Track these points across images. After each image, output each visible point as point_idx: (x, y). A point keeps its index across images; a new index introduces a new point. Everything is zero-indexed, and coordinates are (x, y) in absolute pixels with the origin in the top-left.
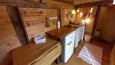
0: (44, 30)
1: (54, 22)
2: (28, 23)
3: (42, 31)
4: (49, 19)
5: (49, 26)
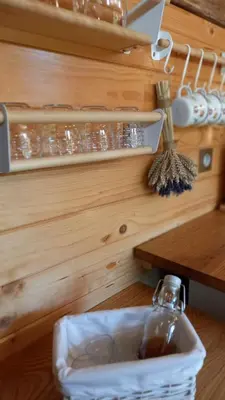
0: (123, 230)
1: (204, 153)
3: (106, 239)
4: (191, 109)
5: (181, 182)
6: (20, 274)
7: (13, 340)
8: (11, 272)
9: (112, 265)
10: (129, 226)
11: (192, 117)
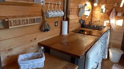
0: (35, 39)
1: (55, 23)
2: (6, 20)
3: (31, 41)
4: (50, 14)
5: (47, 29)
6: (11, 47)
7: (10, 60)
8: (9, 47)
9: (33, 46)
10: (37, 38)
11: (50, 16)
